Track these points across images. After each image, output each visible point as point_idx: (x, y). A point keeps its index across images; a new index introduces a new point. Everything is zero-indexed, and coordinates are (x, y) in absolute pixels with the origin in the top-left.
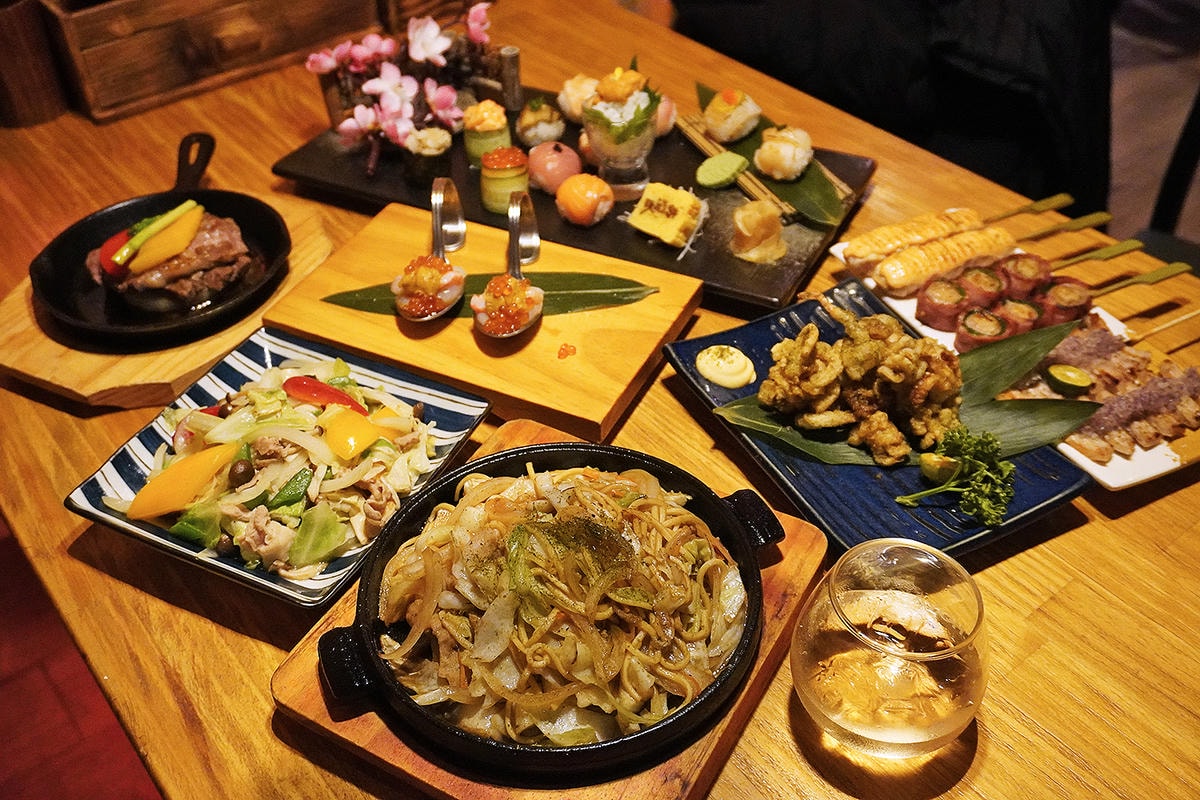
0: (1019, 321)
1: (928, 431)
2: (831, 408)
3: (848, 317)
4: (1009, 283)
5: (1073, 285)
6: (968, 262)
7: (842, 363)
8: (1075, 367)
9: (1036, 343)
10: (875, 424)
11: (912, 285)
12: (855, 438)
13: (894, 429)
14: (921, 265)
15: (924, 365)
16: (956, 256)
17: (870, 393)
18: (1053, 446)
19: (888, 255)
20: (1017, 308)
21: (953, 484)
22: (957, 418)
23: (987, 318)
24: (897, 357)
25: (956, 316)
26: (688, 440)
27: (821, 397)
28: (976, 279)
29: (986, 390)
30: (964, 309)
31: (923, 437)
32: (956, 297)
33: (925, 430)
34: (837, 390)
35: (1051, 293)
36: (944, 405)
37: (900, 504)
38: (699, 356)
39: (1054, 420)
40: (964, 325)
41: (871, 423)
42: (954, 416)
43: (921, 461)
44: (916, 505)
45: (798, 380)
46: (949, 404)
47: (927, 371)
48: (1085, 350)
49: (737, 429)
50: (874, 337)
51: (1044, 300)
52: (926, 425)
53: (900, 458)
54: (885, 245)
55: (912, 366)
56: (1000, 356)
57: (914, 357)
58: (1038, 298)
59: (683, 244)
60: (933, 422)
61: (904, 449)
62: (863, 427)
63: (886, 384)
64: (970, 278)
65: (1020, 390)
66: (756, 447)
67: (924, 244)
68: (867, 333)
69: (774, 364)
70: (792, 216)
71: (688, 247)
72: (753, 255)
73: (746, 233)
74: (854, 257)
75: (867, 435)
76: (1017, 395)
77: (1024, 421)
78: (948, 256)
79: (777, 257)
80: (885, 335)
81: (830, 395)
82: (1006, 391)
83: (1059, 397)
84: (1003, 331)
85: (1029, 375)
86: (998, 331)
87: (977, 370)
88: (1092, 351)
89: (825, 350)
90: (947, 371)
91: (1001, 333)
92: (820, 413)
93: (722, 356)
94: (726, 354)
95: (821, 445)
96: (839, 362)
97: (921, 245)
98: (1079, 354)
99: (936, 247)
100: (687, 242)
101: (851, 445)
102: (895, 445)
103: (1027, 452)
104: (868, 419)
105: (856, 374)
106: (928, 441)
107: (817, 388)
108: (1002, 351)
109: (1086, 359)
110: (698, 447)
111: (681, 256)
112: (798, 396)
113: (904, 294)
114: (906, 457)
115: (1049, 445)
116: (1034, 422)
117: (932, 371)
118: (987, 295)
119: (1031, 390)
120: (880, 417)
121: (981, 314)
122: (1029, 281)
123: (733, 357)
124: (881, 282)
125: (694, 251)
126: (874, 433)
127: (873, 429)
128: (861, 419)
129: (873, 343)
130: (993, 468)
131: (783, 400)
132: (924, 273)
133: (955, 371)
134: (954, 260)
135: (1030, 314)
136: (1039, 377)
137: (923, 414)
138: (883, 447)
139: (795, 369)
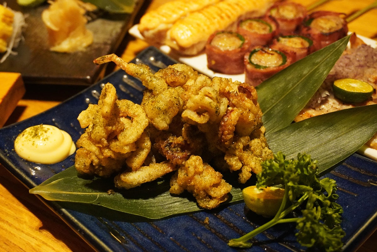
0: (295, 51)
1: (243, 165)
2: (146, 163)
3: (142, 70)
4: (277, 25)
5: (328, 17)
6: (240, 17)
7: (147, 115)
8: (353, 78)
9: (317, 64)
10: (191, 169)
11: (199, 43)
12: (175, 187)
13: (211, 170)
14: (202, 24)
15: (225, 101)
16: (229, 14)
17: (180, 139)
18: (360, 152)
19: (174, 23)
20: (290, 42)
21: (283, 214)
22: (267, 145)
23: (269, 54)
24: (197, 98)
25: (242, 58)
26: (16, 224)
27: (133, 155)
28: (250, 26)
29: (285, 115)
30: (248, 51)
31: (240, 171)
32: (238, 43)
33: (240, 165)
34: (148, 144)
35: (313, 25)
36: (253, 136)
37: (233, 248)
38: (17, 140)
39: (354, 128)
40: (251, 63)
41: (187, 169)
42: (264, 145)
43: (243, 197)
44: (249, 245)
45: (106, 142)
46: (256, 134)
47: (228, 106)
48: (357, 64)
49: (57, 205)
50: (172, 85)
51: (309, 32)
52: (241, 160)
53: (222, 198)
54: (171, 16)
55: (214, 104)
56: (289, 81)
57: (213, 95)
58: (304, 31)
59: (4, 49)
60: (245, 155)
61: (225, 188)
62: (181, 175)
63: (194, 127)
64: (245, 27)
65: (314, 109)
66: (76, 221)
67: (202, 9)
68: (163, 81)
69: (84, 131)
70: (94, 12)
71: (9, 51)
72: (65, 46)
73: (54, 28)
74: (147, 30)
75: (186, 183)
76: (313, 113)
77: (327, 135)
78: (223, 15)
79: (85, 44)
80: (182, 80)
81: (142, 149)
82: (301, 113)
83: (350, 107)
84: (285, 61)
85: (319, 94)
86: (280, 62)
87: (272, 99)
88: (362, 63)
89: (128, 107)
90: (248, 103)
91: (283, 64)
92: (137, 170)
93: (36, 135)
94: (40, 132)
95: (144, 201)
96: (143, 116)
97: (199, 11)
98: (352, 68)
99: (212, 10)
100: (8, 46)
101: (173, 195)
102: (216, 185)
103: (339, 165)
104: (184, 166)
105: (162, 123)
106: (246, 175)
107: (127, 145)
108: (289, 78)
109: (359, 70)
110: (28, 230)
111: (4, 58)
112: (109, 158)
113: (195, 52)
114: (229, 195)
115: (356, 153)
116: (335, 134)
117: (234, 106)
118: (262, 38)
119: (323, 106)
120: (195, 162)
121: (263, 51)
122: (292, 21)
123: (48, 133)
124: (174, 44)
125: (15, 54)
126: (192, 178)
127: (190, 175)
128: (177, 168)
129: (172, 90)
130: (317, 188)
131: (100, 165)
132: (207, 30)
133: (255, 102)
134: (229, 17)
135: (302, 44)
136: (328, 94)
137: (235, 149)
138: (204, 191)
139: (100, 132)
